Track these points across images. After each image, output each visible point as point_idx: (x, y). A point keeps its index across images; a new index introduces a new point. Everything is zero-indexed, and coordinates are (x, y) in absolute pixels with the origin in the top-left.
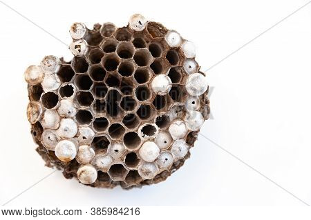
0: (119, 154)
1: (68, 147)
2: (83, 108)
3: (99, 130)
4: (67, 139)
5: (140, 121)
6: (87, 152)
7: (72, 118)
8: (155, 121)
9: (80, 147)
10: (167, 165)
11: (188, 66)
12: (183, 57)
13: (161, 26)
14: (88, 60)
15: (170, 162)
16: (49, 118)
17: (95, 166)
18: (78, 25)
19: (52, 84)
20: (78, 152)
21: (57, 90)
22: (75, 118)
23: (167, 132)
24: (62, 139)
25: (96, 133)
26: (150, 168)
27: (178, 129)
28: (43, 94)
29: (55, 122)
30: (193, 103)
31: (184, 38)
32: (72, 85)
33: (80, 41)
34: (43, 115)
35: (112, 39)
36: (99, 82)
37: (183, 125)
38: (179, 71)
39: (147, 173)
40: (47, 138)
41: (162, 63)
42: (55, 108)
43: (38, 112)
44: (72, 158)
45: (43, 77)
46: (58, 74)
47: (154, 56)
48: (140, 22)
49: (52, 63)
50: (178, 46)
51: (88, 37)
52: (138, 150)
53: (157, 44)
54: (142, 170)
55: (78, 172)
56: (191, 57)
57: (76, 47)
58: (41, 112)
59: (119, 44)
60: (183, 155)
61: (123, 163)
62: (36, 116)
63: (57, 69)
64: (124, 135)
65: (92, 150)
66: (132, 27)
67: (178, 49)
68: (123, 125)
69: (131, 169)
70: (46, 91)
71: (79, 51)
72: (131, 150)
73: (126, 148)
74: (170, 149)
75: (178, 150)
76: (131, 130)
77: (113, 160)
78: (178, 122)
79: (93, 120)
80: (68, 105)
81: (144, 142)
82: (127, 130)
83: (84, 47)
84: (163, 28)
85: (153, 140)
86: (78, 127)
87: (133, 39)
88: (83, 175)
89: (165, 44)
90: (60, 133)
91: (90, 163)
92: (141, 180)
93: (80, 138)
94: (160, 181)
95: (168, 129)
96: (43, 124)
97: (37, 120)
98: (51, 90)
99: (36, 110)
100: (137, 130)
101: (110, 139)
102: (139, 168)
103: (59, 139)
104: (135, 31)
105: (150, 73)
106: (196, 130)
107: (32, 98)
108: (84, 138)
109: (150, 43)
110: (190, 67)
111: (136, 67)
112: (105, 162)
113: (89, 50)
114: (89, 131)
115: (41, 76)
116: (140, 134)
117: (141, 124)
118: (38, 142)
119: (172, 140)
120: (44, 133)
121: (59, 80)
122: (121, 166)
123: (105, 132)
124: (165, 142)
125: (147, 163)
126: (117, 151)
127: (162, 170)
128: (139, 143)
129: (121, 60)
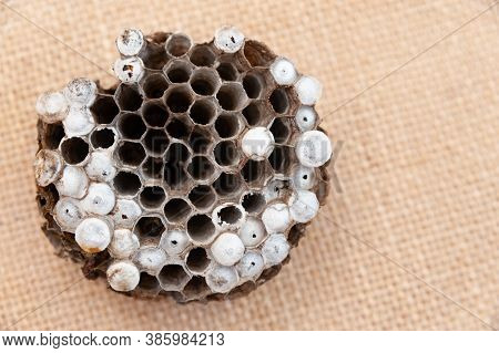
0: (178, 248)
1: (98, 230)
2: (127, 168)
3: (148, 206)
4: (97, 216)
5: (217, 197)
6: (127, 240)
7: (108, 183)
8: (241, 201)
9: (116, 232)
10: (252, 273)
11: (304, 117)
12: (297, 102)
13: (264, 48)
14: (142, 92)
15: (257, 270)
16: (71, 179)
17: (137, 264)
18: (131, 33)
19: (79, 124)
20: (113, 238)
21: (87, 136)
22: (112, 184)
23: (259, 219)
24: (88, 215)
25: (143, 210)
26: (225, 274)
27: (277, 216)
28: (64, 139)
29: (79, 188)
30: (305, 177)
31: (299, 72)
32: (113, 129)
33: (133, 59)
34: (61, 173)
35: (184, 61)
36: (157, 128)
37: (286, 212)
38: (287, 124)
39: (220, 283)
40: (63, 213)
41: (261, 109)
42: (82, 164)
43: (53, 168)
44: (102, 249)
45: (68, 112)
46: (91, 109)
47: (250, 96)
48: (232, 39)
49: (83, 90)
50: (289, 84)
51: (145, 54)
52: (210, 245)
53: (255, 76)
54: (212, 277)
55: (109, 272)
56: (310, 103)
57: (125, 68)
58: (59, 169)
59: (194, 71)
60: (279, 260)
61: (183, 263)
62: (49, 174)
63: (92, 100)
64: (188, 217)
65: (135, 238)
66: (219, 45)
67: (289, 89)
68: (189, 202)
69: (196, 273)
70: (70, 134)
71: (130, 75)
72: (198, 244)
73: (191, 240)
74: (260, 247)
75: (273, 250)
76: (201, 212)
77: (168, 257)
78: (279, 206)
79: (141, 189)
80: (103, 160)
81: (221, 233)
82: (195, 211)
83: (138, 68)
84: (268, 51)
85: (236, 231)
86: (116, 198)
87: (217, 64)
88: (117, 276)
89: (269, 78)
90: (86, 205)
91: (130, 258)
92: (208, 293)
93: (118, 216)
94: (239, 296)
95: (260, 216)
96: (60, 189)
97: (51, 181)
98: (78, 135)
99: (51, 164)
100: (211, 213)
101: (165, 221)
102: (207, 273)
103: (84, 214)
104: (223, 53)
105: (241, 122)
106: (304, 221)
107: (43, 143)
108: (124, 217)
109: (244, 74)
110: (305, 119)
111: (218, 111)
112: (154, 259)
113: (145, 75)
114: (132, 207)
115: (64, 110)
116: (215, 219)
117: (219, 203)
118: (48, 216)
119: (265, 232)
120: (59, 203)
121: (92, 119)
122: (178, 268)
123: (158, 209)
124: (254, 236)
125: (221, 266)
126: (175, 242)
127: (244, 281)
128: (211, 234)
129: (195, 97)
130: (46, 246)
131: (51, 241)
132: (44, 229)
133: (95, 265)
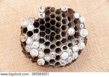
0: (53, 56)
1: (35, 52)
2: (42, 38)
4: (35, 48)
6: (42, 54)
7: (37, 41)
8: (68, 45)
9: (39, 52)
10: (70, 61)
11: (81, 25)
12: (80, 22)
13: (72, 10)
14: (44, 20)
15: (71, 60)
16: (29, 40)
17: (44, 59)
18: (42, 7)
19: (31, 28)
20: (39, 54)
21: (32, 30)
23: (72, 49)
24: (33, 48)
25: (45, 47)
26: (64, 61)
27: (76, 48)
28: (27, 31)
29: (31, 42)
30: (82, 39)
31: (80, 15)
32: (38, 29)
33: (43, 13)
34: (27, 39)
35: (54, 13)
36: (48, 28)
37: (78, 47)
38: (78, 27)
39: (63, 63)
40: (27, 48)
41: (72, 24)
42: (32, 37)
43: (25, 38)
44: (36, 56)
45: (28, 25)
46: (33, 24)
47: (69, 21)
48: (65, 8)
49: (31, 20)
50: (78, 18)
51: (45, 12)
52: (61, 55)
53: (70, 16)
54: (61, 62)
55: (38, 61)
56: (83, 22)
57: (41, 15)
58: (26, 38)
59: (56, 15)
60: (76, 58)
61: (54, 59)
62: (24, 39)
63: (34, 22)
64: (56, 49)
65: (44, 53)
66: (62, 10)
67: (78, 19)
68: (56, 45)
69: (57, 61)
70: (29, 30)
71: (42, 16)
72: (58, 54)
73: (56, 54)
74: (72, 55)
75: (75, 56)
76: (58, 47)
77: (51, 57)
78: (76, 46)
79: (45, 42)
80: (36, 36)
81: (63, 52)
82: (57, 47)
83: (44, 15)
84: (73, 11)
85: (66, 52)
86: (39, 45)
87: (61, 14)
88: (40, 62)
89: (73, 17)
90: (32, 46)
91: (42, 58)
92: (60, 65)
93: (40, 48)
94: (67, 66)
95: (72, 48)
96: (27, 43)
97: (25, 41)
99: (25, 37)
100: (61, 47)
101: (51, 50)
102: (60, 61)
103: (32, 48)
104: (63, 11)
105: (67, 27)
106: (82, 49)
107: (22, 32)
108: (41, 49)
109: (68, 16)
110: (82, 26)
111: (62, 24)
112: (48, 58)
113: (45, 16)
114: (43, 46)
115: (27, 25)
116: (62, 49)
117: (63, 45)
118: (24, 49)
119: (73, 52)
120: (26, 46)
121: (34, 27)
122: (54, 60)
123: (48, 47)
124: (71, 53)
125: (63, 60)
126: (53, 54)
127: (68, 63)
128: (61, 52)
129: (57, 21)
130: (23, 55)
131: (24, 54)
132: (23, 51)
133: (34, 60)
